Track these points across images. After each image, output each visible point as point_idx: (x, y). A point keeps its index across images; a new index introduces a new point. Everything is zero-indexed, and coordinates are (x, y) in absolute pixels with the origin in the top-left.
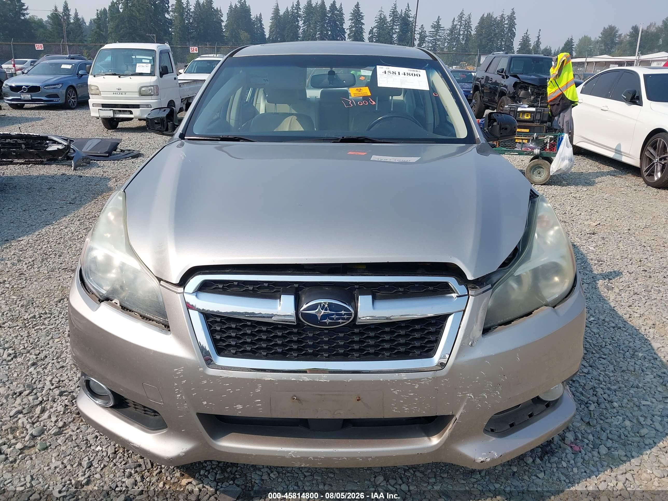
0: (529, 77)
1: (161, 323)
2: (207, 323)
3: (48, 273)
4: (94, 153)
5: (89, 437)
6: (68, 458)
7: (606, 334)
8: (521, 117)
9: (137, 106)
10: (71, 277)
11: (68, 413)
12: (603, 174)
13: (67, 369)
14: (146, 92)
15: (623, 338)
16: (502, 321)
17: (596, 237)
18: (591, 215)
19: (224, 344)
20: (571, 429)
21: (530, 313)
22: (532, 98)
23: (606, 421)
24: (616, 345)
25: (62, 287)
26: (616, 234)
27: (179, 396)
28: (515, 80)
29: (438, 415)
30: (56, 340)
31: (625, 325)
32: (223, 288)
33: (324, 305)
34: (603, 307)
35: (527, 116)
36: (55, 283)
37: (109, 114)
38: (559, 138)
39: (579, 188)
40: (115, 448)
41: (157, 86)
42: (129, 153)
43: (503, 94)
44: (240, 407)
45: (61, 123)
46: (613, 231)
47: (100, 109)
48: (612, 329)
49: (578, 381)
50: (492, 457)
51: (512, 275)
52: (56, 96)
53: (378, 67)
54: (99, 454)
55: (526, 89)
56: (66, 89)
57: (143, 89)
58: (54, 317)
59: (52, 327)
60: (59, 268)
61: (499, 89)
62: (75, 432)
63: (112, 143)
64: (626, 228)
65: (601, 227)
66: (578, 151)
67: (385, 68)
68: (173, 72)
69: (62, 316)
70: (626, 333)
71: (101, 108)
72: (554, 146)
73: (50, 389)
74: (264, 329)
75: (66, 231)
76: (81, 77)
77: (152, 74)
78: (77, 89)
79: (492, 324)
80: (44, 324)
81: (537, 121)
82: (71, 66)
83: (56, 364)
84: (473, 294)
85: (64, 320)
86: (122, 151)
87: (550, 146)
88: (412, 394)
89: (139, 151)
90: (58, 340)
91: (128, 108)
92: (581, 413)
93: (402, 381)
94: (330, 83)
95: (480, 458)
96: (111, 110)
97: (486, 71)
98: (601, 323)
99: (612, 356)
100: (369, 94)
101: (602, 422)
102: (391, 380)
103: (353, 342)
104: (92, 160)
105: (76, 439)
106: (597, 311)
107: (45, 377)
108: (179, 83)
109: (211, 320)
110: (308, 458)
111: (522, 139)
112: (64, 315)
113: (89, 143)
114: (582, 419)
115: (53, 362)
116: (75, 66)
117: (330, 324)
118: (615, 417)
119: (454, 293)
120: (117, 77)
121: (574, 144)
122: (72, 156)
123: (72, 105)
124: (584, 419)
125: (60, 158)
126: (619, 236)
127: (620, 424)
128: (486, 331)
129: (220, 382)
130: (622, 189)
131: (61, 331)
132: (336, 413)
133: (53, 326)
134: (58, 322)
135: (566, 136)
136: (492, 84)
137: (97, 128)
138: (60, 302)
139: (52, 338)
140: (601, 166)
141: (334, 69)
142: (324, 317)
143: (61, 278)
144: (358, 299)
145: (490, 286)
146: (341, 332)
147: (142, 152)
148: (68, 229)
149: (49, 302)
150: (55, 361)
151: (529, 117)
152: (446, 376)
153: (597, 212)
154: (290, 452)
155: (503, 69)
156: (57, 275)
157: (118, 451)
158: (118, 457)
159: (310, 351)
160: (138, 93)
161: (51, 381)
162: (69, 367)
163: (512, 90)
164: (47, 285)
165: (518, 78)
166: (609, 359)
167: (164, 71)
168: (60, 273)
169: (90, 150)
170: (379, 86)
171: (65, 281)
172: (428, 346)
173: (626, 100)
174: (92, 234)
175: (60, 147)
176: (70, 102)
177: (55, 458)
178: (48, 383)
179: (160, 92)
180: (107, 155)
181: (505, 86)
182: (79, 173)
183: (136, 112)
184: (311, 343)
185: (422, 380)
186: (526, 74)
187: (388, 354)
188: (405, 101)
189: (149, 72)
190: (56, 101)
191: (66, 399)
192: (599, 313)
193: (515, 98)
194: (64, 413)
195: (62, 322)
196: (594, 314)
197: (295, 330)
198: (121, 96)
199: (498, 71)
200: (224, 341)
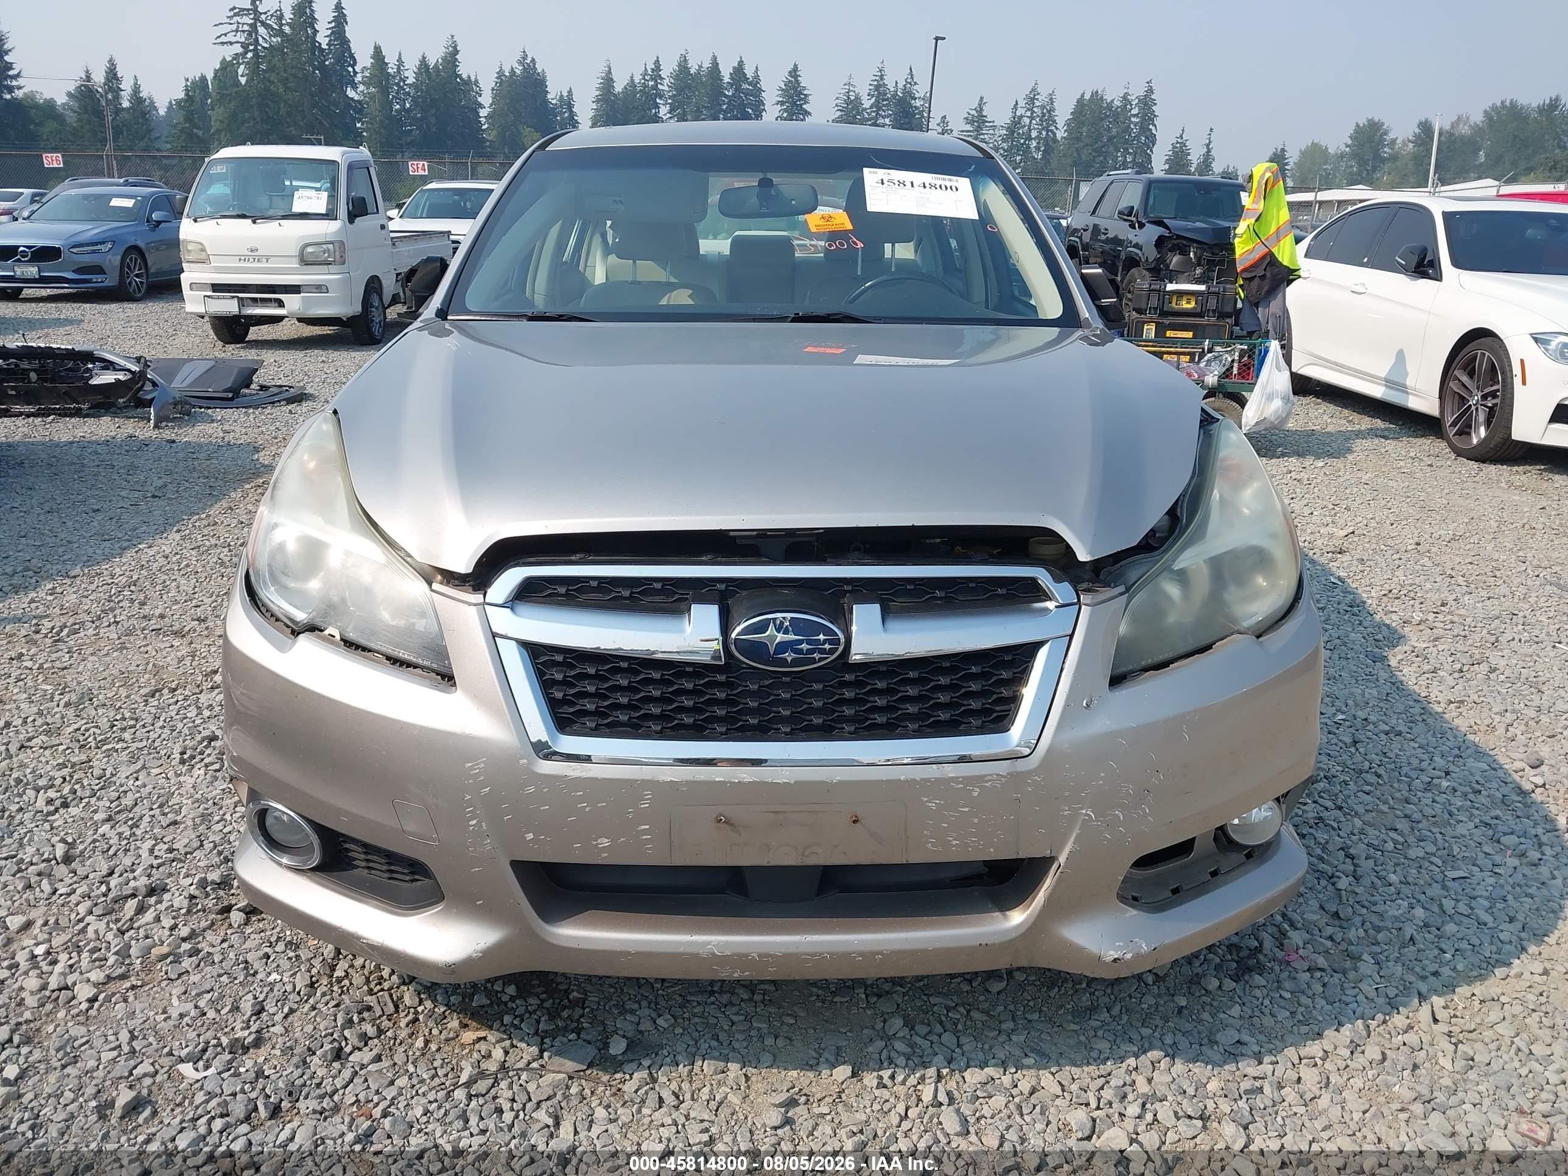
0: (1190, 225)
1: (433, 671)
2: (535, 665)
3: (119, 638)
4: (198, 390)
5: (250, 957)
6: (208, 996)
7: (1371, 746)
8: (1174, 304)
9: (294, 289)
10: (172, 646)
11: (198, 911)
12: (1359, 434)
13: (185, 828)
14: (316, 257)
15: (1408, 753)
16: (1150, 661)
17: (1346, 557)
18: (1335, 514)
19: (572, 710)
20: (1299, 925)
21: (1209, 647)
22: (1198, 271)
23: (1374, 909)
24: (1393, 766)
25: (154, 665)
26: (1391, 552)
27: (474, 822)
28: (1160, 231)
29: (1020, 856)
30: (154, 771)
31: (1410, 728)
32: (566, 595)
33: (782, 623)
34: (1363, 695)
35: (1188, 303)
36: (137, 659)
37: (228, 306)
38: (1260, 351)
39: (1309, 461)
40: (312, 977)
41: (342, 243)
42: (281, 393)
43: (1132, 262)
44: (605, 842)
45: (111, 330)
46: (1383, 547)
47: (208, 297)
48: (1383, 736)
49: (1312, 834)
50: (1136, 951)
51: (1168, 568)
52: (98, 270)
53: (866, 170)
54: (276, 989)
55: (1184, 252)
56: (121, 253)
57: (310, 249)
58: (144, 726)
59: (141, 745)
60: (144, 629)
61: (1123, 256)
62: (219, 948)
63: (241, 369)
64: (1411, 541)
65: (1356, 539)
66: (1303, 386)
67: (881, 173)
68: (378, 212)
69: (161, 723)
70: (1412, 744)
71: (210, 293)
72: (1249, 369)
73: (152, 866)
74: (656, 675)
75: (151, 553)
76: (157, 226)
77: (329, 215)
78: (147, 256)
79: (1130, 667)
80: (121, 740)
81: (1211, 314)
82: (133, 201)
83: (161, 818)
84: (1088, 602)
85: (166, 731)
86: (263, 388)
87: (1239, 369)
88: (967, 810)
89: (304, 388)
90: (158, 771)
91: (274, 292)
92: (1321, 896)
93: (946, 781)
94: (761, 206)
95: (1111, 953)
96: (233, 297)
97: (1094, 213)
98: (1359, 725)
99: (1385, 788)
100: (849, 226)
101: (1364, 911)
102: (922, 780)
103: (842, 702)
104: (194, 406)
105: (221, 962)
106: (1350, 702)
107: (138, 843)
108: (392, 238)
109: (543, 659)
110: (747, 955)
111: (1178, 354)
112: (165, 721)
113: (186, 369)
114: (1322, 908)
115: (152, 813)
116: (142, 202)
117: (795, 663)
118: (1393, 901)
119: (1051, 599)
120: (250, 221)
121: (1293, 370)
122: (149, 397)
123: (134, 291)
124: (1327, 906)
125: (121, 400)
126: (1396, 556)
127: (1402, 915)
128: (1117, 680)
129: (564, 788)
130: (1402, 463)
131: (163, 753)
132: (807, 853)
133: (144, 743)
134: (152, 735)
135: (1274, 345)
136: (1107, 241)
137: (198, 340)
138: (153, 696)
139: (144, 767)
140: (1355, 417)
141: (769, 175)
142: (783, 647)
143: (149, 648)
144: (851, 613)
145: (1122, 589)
146: (818, 681)
147: (309, 390)
148: (156, 549)
149: (127, 697)
150: (157, 812)
151: (1193, 304)
152: (1035, 771)
153: (1348, 509)
154: (709, 943)
155: (1133, 207)
156: (139, 643)
157: (317, 981)
158: (318, 994)
159: (753, 721)
160: (297, 260)
161: (151, 851)
162: (190, 823)
163: (1151, 253)
164: (117, 663)
165: (1166, 227)
166: (1378, 793)
167: (358, 209)
168: (145, 638)
169: (190, 385)
170: (869, 209)
171: (159, 655)
172: (998, 708)
173: (1404, 270)
174: (272, 497)
175: (121, 376)
176: (130, 283)
177: (179, 997)
178: (145, 854)
179: (349, 256)
180: (230, 395)
181: (1137, 246)
182: (167, 434)
183: (293, 303)
184: (753, 704)
185: (986, 779)
186: (1185, 218)
187: (916, 726)
188: (919, 262)
189: (324, 211)
190: (98, 281)
191: (191, 885)
192: (1356, 705)
193: (1160, 272)
194: (189, 912)
195: (163, 736)
196: (1344, 709)
197: (721, 678)
198: (256, 265)
199: (1120, 213)
200: (571, 704)
